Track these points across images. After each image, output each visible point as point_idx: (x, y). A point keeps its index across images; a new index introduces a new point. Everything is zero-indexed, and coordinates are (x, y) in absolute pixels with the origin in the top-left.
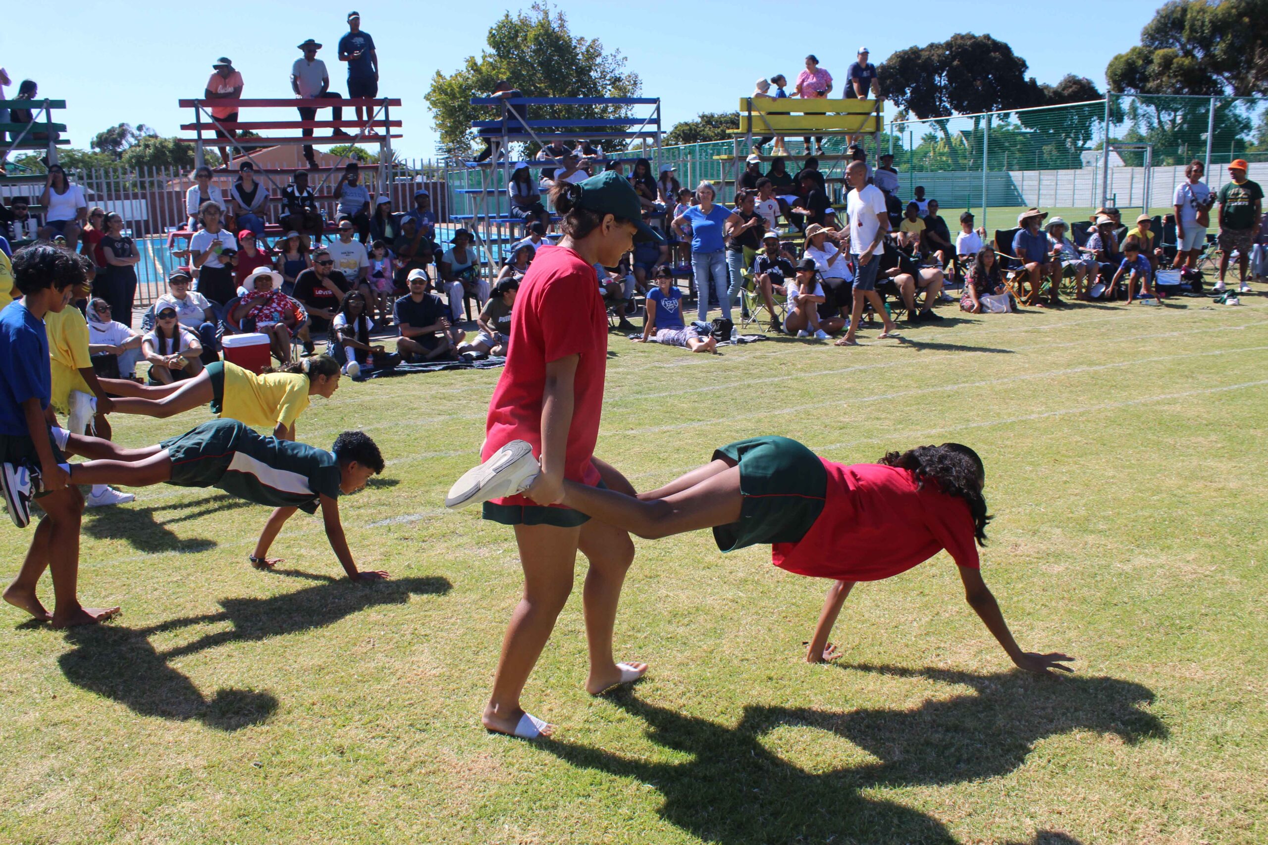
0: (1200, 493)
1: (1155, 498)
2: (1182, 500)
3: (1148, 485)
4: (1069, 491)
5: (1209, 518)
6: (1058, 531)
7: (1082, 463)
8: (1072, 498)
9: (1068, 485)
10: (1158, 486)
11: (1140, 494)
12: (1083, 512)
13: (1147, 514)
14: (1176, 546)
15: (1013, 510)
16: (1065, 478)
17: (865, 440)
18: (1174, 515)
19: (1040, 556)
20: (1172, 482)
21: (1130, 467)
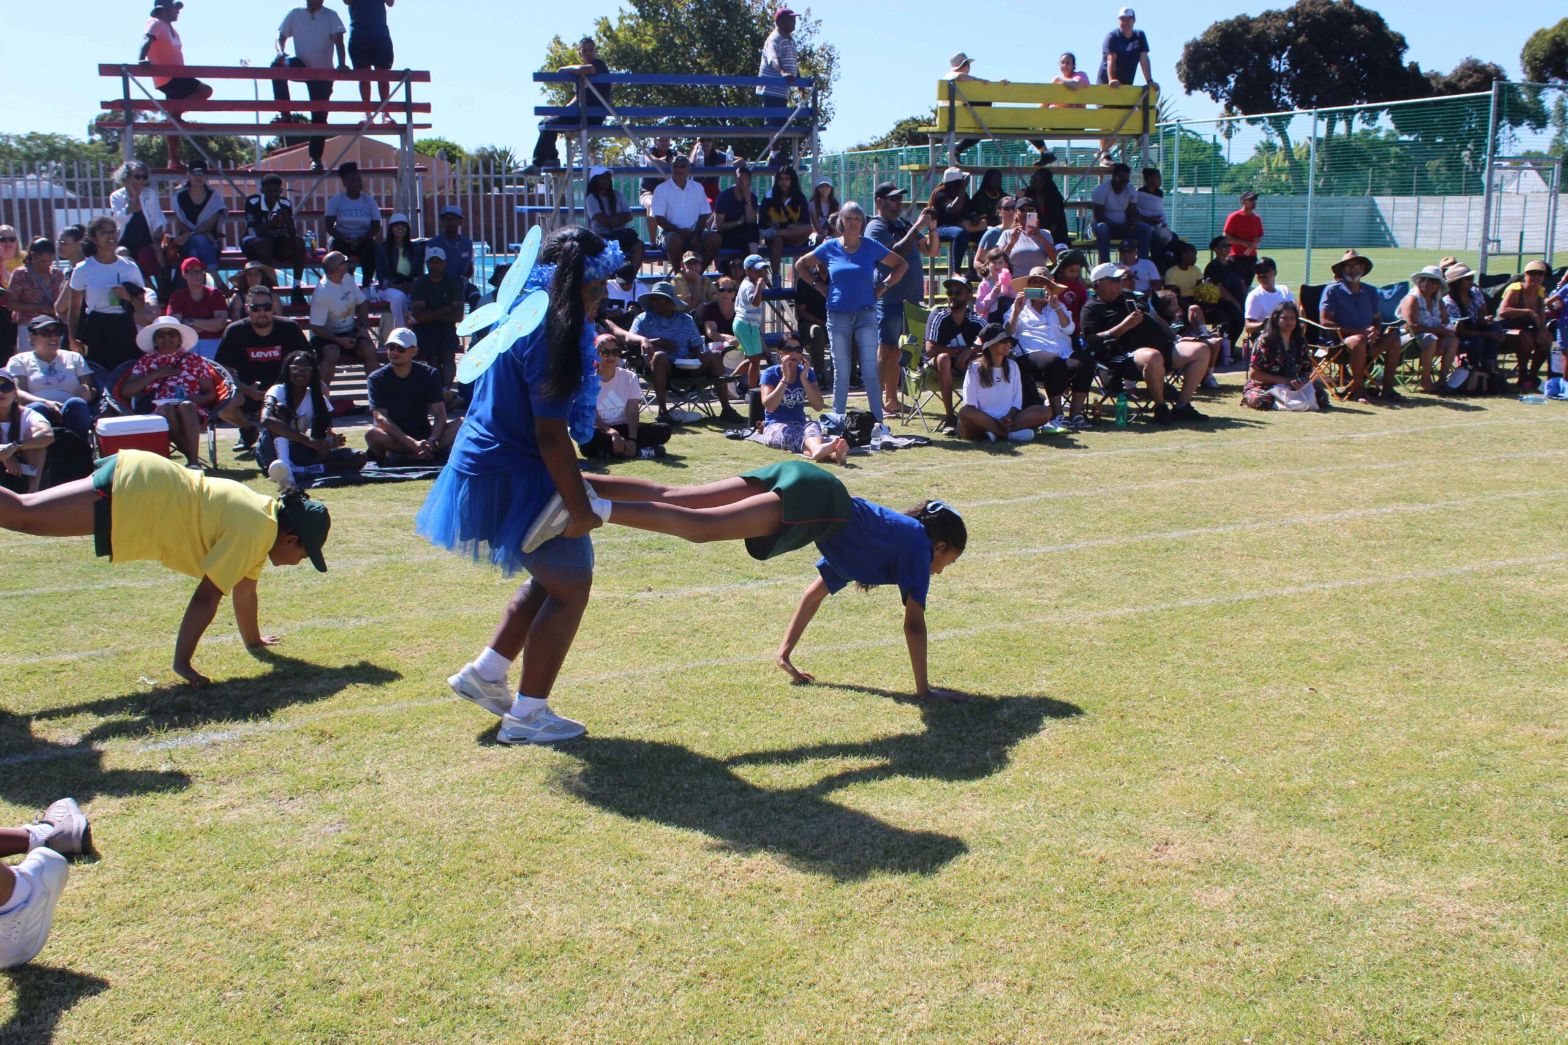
0: (1521, 748)
1: (1440, 754)
2: (1486, 761)
3: (1436, 729)
4: (1298, 736)
5: (1521, 801)
6: (1250, 816)
7: (1337, 680)
8: (1299, 749)
9: (1300, 724)
10: (1452, 732)
11: (1416, 748)
12: (1306, 781)
13: (1415, 788)
14: (1447, 857)
15: (1190, 769)
16: (1299, 710)
17: (1000, 626)
18: (1464, 790)
19: (1199, 868)
20: (1479, 724)
21: (1416, 690)
